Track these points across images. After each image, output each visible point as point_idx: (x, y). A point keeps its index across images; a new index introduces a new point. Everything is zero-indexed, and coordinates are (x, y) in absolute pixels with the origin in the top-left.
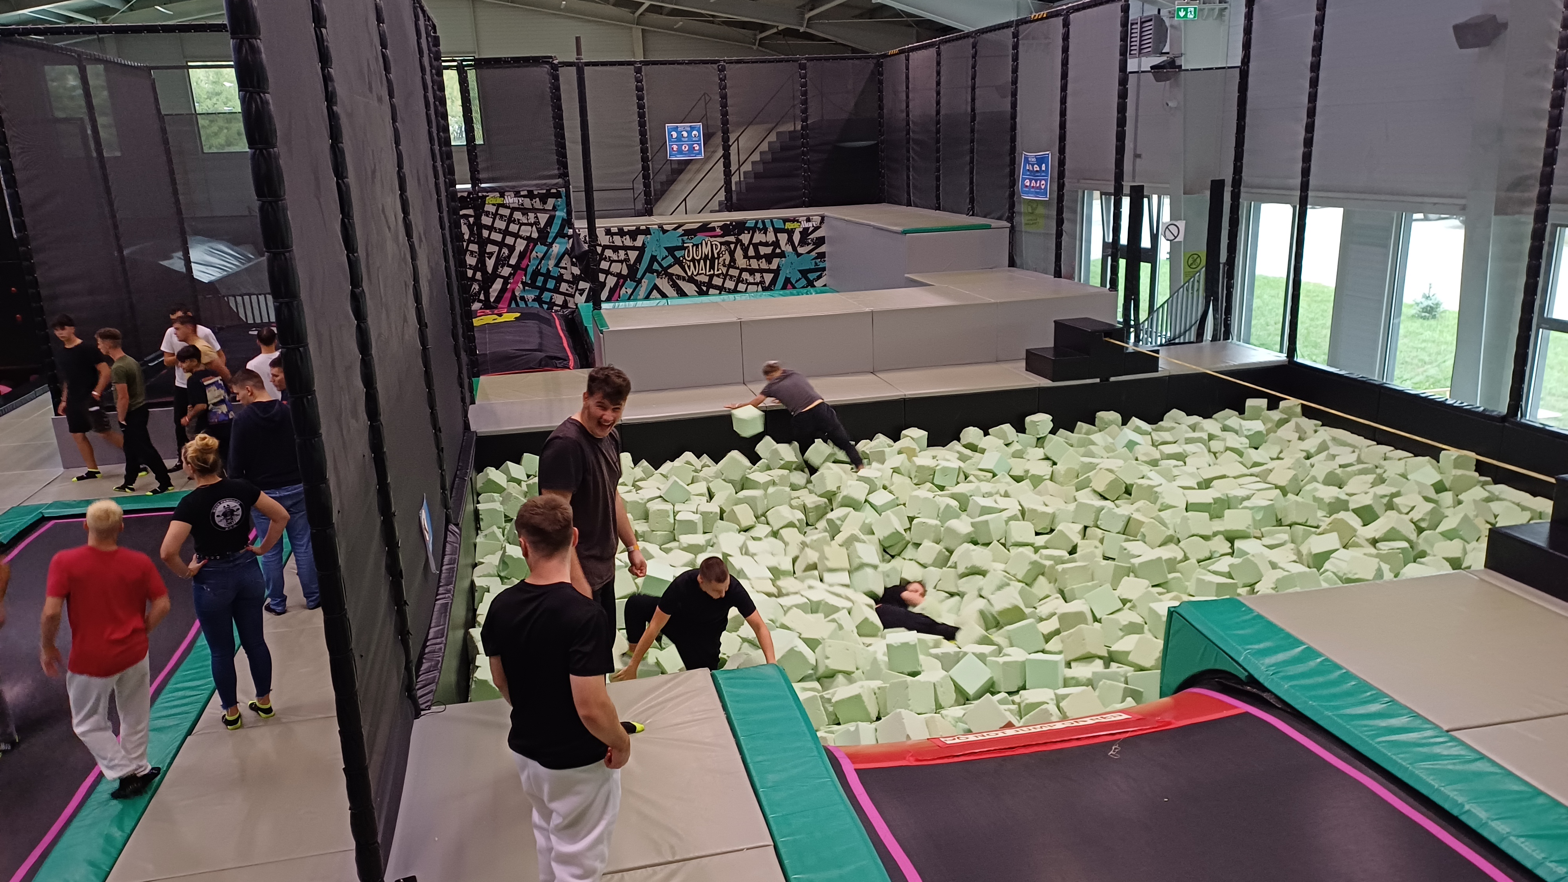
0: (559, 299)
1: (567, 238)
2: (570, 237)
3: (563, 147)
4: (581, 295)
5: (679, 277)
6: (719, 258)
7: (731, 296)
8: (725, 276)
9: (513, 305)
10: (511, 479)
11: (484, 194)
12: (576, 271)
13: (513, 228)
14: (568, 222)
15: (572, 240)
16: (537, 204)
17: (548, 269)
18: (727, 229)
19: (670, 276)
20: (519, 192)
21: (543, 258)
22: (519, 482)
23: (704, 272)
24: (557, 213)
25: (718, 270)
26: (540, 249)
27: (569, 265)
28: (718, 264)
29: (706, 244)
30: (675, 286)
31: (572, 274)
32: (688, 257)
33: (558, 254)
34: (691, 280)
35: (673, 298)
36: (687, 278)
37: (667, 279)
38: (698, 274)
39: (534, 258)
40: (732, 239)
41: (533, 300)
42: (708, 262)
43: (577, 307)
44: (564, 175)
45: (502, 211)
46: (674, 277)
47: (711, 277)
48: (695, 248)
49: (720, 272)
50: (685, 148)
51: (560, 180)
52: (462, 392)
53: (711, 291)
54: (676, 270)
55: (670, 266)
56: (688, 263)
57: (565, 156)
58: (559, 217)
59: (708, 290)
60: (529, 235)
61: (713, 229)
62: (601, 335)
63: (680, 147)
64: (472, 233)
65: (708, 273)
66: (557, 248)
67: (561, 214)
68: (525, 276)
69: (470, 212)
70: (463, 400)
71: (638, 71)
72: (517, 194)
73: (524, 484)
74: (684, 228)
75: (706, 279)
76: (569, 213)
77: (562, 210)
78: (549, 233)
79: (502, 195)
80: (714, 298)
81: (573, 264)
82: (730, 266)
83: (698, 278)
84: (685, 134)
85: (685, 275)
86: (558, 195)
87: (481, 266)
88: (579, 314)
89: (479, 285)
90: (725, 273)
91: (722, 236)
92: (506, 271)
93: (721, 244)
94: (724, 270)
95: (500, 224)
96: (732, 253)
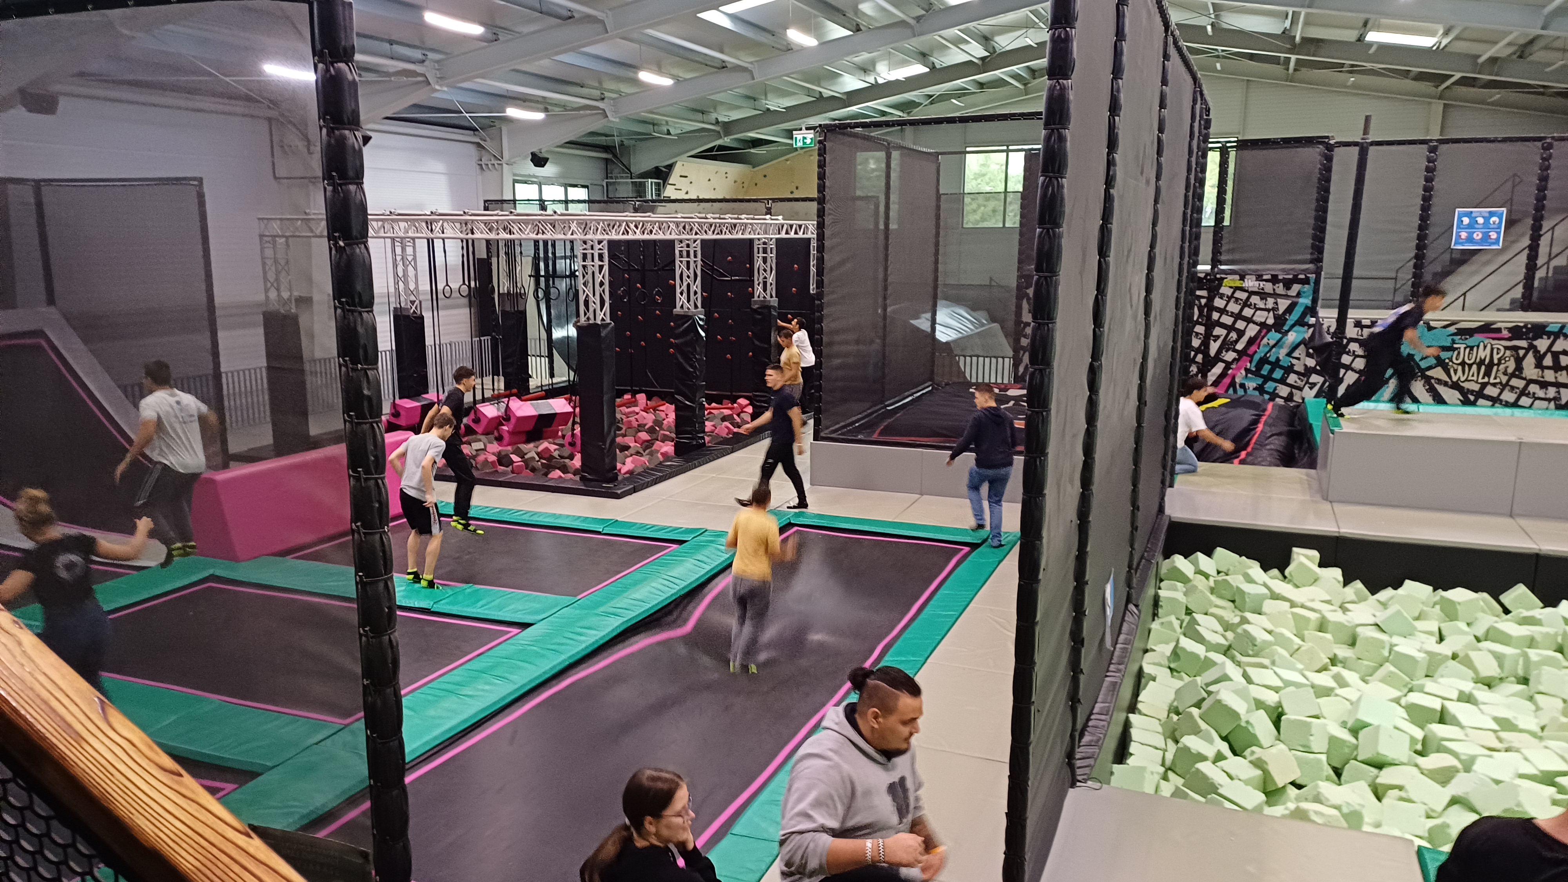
0: (1284, 391)
1: (1306, 327)
2: (1310, 326)
3: (1323, 230)
4: (1311, 388)
5: (1439, 381)
6: (1499, 364)
7: (1508, 411)
8: (1504, 386)
9: (1231, 391)
10: (1199, 572)
11: (1223, 276)
12: (1311, 362)
13: (1247, 312)
14: (1311, 310)
15: (1311, 330)
16: (1280, 289)
17: (1278, 360)
18: (1516, 332)
19: (1428, 380)
20: (1262, 276)
21: (1274, 346)
22: (1207, 576)
23: (1475, 378)
24: (1301, 300)
25: (1495, 378)
26: (1273, 336)
27: (1303, 356)
28: (1498, 370)
29: (1485, 347)
30: (1432, 391)
31: (1305, 365)
32: (1457, 359)
33: (1293, 343)
34: (1456, 386)
35: (1427, 404)
36: (1450, 383)
37: (1423, 382)
38: (1466, 380)
39: (1265, 345)
40: (1523, 343)
41: (1255, 389)
42: (1483, 368)
43: (1303, 402)
44: (1317, 259)
45: (1239, 294)
46: (1433, 381)
47: (1484, 386)
48: (1468, 350)
49: (1498, 380)
50: (1477, 236)
51: (1311, 266)
52: (1163, 474)
53: (1481, 401)
54: (1438, 373)
55: (1430, 368)
56: (1455, 366)
57: (1322, 240)
58: (1302, 304)
59: (1476, 400)
60: (1263, 320)
61: (1499, 330)
62: (1331, 435)
63: (1470, 235)
64: (1201, 314)
65: (1480, 381)
66: (1292, 337)
67: (1305, 301)
68: (1251, 362)
69: (1203, 293)
70: (1163, 482)
71: (1433, 150)
72: (1259, 278)
73: (1211, 579)
74: (1458, 326)
75: (1476, 387)
76: (1315, 301)
77: (1306, 297)
78: (1287, 320)
79: (1242, 278)
80: (1483, 409)
81: (1309, 355)
82: (1513, 375)
83: (1466, 385)
84: (1480, 220)
85: (1448, 379)
86: (1306, 281)
87: (1204, 348)
88: (1305, 409)
89: (1198, 368)
90: (1504, 382)
91: (1509, 339)
92: (1230, 356)
93: (1506, 348)
94: (1504, 379)
95: (1234, 308)
96: (1519, 361)
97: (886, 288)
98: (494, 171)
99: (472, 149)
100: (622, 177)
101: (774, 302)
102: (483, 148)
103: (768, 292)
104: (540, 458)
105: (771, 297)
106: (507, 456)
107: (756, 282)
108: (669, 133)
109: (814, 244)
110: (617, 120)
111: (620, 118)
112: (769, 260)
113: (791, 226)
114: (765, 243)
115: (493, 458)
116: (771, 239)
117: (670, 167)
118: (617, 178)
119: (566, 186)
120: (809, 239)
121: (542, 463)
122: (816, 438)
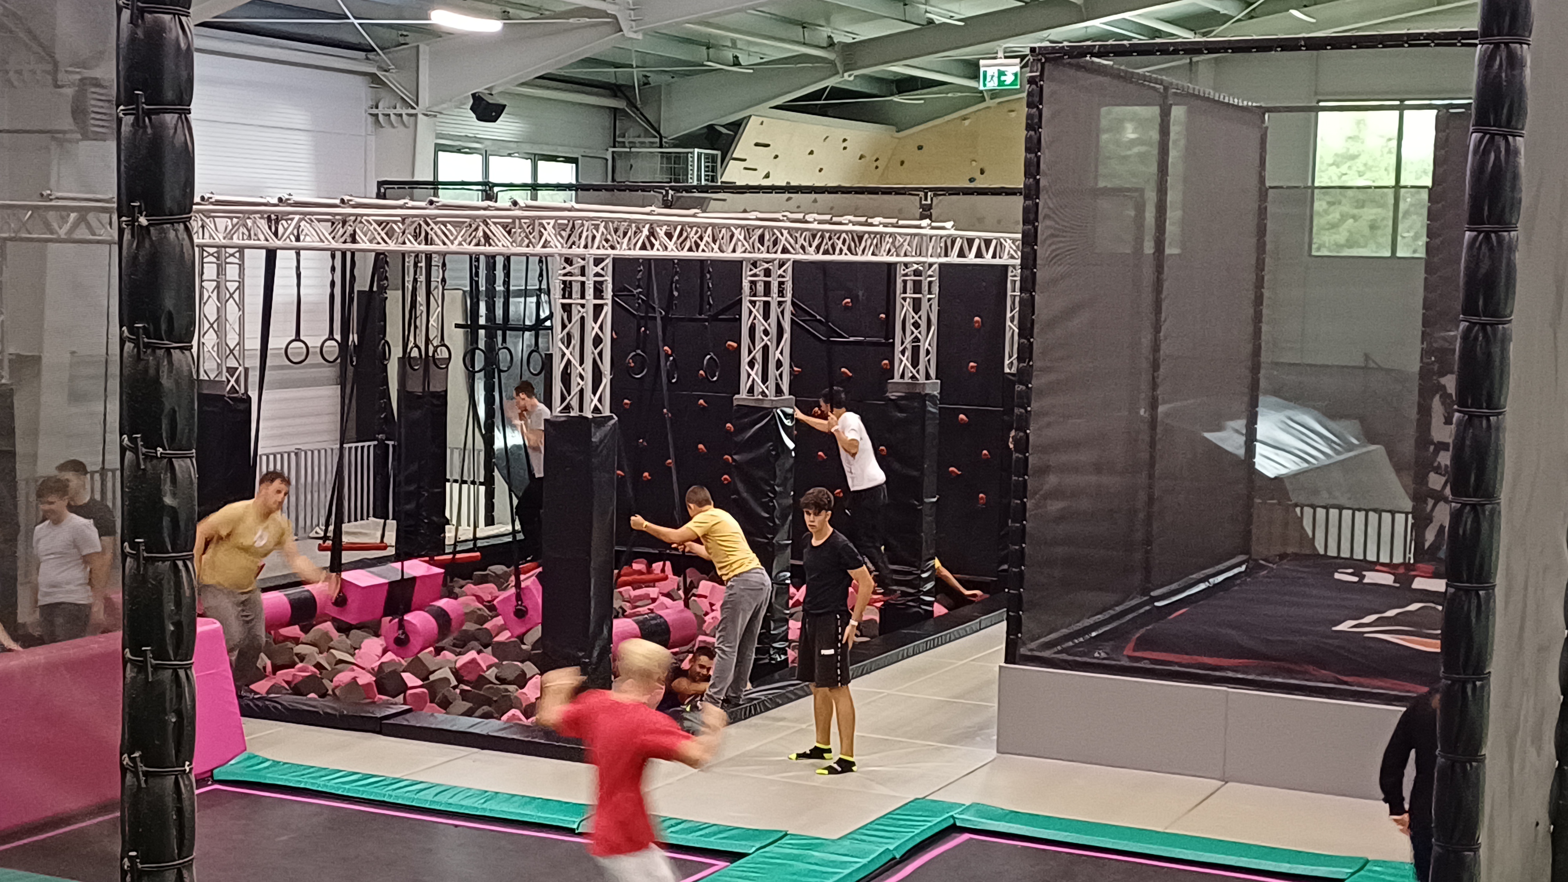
97: (1155, 366)
98: (401, 128)
99: (360, 88)
100: (643, 145)
101: (933, 387)
102: (383, 84)
103: (921, 367)
104: (460, 680)
105: (928, 377)
106: (396, 675)
107: (898, 348)
108: (736, 63)
109: (1014, 277)
110: (640, 36)
111: (645, 34)
112: (925, 305)
113: (970, 242)
114: (917, 273)
115: (365, 679)
116: (931, 265)
117: (737, 127)
118: (633, 145)
119: (535, 158)
120: (1006, 267)
121: (462, 691)
122: (1011, 657)
